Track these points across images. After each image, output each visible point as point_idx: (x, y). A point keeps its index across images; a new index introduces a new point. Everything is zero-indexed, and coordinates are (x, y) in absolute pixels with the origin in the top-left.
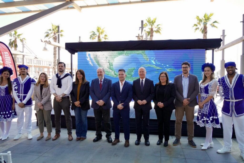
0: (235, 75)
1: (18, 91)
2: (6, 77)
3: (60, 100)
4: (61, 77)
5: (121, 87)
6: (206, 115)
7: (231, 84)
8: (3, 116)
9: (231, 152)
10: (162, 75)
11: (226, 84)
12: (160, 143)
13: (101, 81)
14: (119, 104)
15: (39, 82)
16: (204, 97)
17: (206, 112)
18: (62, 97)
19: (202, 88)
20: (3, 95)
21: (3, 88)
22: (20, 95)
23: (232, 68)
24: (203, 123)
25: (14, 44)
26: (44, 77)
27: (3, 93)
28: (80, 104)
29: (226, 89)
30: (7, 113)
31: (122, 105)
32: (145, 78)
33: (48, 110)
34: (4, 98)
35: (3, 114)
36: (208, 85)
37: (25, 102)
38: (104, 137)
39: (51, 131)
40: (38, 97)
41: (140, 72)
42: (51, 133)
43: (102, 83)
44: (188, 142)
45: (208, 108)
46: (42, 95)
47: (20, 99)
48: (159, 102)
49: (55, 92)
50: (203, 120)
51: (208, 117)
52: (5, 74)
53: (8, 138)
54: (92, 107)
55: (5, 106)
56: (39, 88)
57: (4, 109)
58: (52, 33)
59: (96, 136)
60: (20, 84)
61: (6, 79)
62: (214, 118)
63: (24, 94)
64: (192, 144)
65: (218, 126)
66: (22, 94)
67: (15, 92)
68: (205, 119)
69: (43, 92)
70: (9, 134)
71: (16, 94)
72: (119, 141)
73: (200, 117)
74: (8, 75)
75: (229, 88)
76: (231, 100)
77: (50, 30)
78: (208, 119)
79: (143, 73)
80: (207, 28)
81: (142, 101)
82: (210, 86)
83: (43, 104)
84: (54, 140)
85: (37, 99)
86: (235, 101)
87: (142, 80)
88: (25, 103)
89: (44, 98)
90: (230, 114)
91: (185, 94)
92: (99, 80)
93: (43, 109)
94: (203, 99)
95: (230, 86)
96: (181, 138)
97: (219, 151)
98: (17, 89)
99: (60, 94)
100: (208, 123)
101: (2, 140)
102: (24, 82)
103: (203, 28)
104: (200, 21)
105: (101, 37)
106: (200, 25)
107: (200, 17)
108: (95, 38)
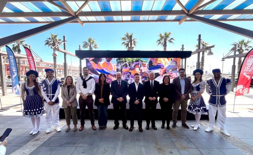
0: (220, 78)
1: (47, 91)
2: (32, 79)
3: (86, 98)
4: (86, 80)
5: (137, 87)
6: (198, 106)
7: (218, 84)
8: (34, 113)
9: (213, 130)
10: (166, 78)
11: (214, 85)
12: (163, 127)
13: (120, 83)
14: (136, 100)
15: (66, 84)
16: (196, 93)
17: (198, 104)
18: (87, 96)
19: (194, 87)
20: (31, 95)
21: (31, 89)
22: (49, 95)
23: (217, 73)
24: (196, 112)
25: (18, 49)
26: (71, 80)
27: (31, 93)
28: (104, 101)
29: (214, 88)
30: (37, 110)
31: (138, 101)
32: (154, 80)
33: (75, 107)
34: (33, 97)
35: (34, 111)
36: (199, 85)
37: (53, 100)
38: (121, 125)
39: (77, 124)
40: (66, 96)
41: (151, 75)
42: (77, 125)
43: (120, 84)
44: (181, 125)
45: (199, 101)
46: (70, 95)
47: (49, 98)
48: (164, 98)
49: (81, 92)
50: (195, 109)
51: (200, 108)
52: (31, 76)
53: (38, 132)
54: (112, 102)
55: (35, 104)
56: (66, 89)
57: (34, 107)
58: (51, 41)
59: (115, 125)
60: (48, 86)
61: (32, 81)
62: (204, 108)
63: (52, 94)
64: (185, 126)
65: (206, 114)
66: (50, 93)
67: (44, 92)
68: (197, 108)
69: (70, 92)
70: (39, 129)
71: (45, 94)
72: (133, 128)
73: (192, 107)
74: (34, 78)
75: (216, 88)
76: (217, 96)
77: (50, 39)
78: (200, 109)
79: (153, 76)
80: (166, 43)
81: (152, 97)
82: (201, 86)
83: (71, 102)
84: (80, 131)
85: (65, 98)
86: (220, 96)
87: (152, 82)
88: (54, 102)
89: (72, 97)
90: (216, 105)
91: (183, 92)
92: (118, 82)
93: (71, 106)
94: (195, 95)
95: (217, 86)
96: (177, 122)
97: (207, 130)
98: (46, 90)
99: (85, 94)
100: (200, 111)
101: (33, 134)
102: (52, 83)
103: (164, 43)
104: (162, 37)
105: (92, 46)
106: (162, 40)
107: (162, 35)
108: (87, 47)
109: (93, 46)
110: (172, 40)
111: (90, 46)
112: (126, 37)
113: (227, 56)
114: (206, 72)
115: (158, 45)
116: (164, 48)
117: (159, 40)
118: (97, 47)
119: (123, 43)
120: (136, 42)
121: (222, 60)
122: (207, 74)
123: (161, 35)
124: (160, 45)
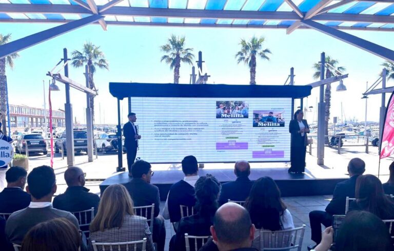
80: (255, 59)
103: (250, 58)
104: (246, 48)
105: (93, 62)
106: (246, 53)
107: (246, 42)
108: (82, 64)
109: (95, 63)
110: (267, 54)
111: (90, 62)
112: (171, 46)
113: (372, 90)
114: (335, 119)
115: (238, 63)
116: (251, 69)
117: (240, 53)
118: (105, 66)
119: (165, 57)
120: (192, 56)
121: (363, 96)
122: (336, 124)
123: (243, 42)
124: (242, 62)
